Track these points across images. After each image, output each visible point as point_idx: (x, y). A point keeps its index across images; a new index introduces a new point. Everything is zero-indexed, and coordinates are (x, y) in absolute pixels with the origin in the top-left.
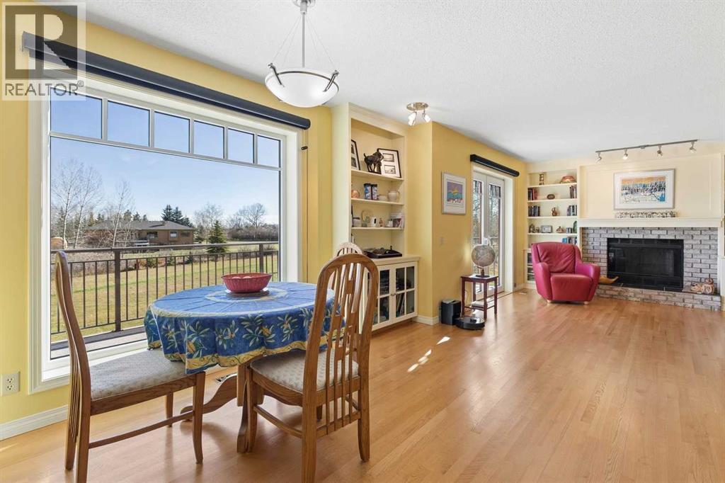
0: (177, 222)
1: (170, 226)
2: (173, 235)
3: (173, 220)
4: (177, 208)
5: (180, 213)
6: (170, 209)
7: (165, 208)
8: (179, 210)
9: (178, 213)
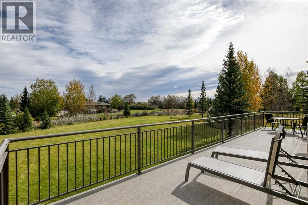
0: (104, 102)
1: (102, 103)
2: (104, 107)
3: (103, 101)
4: (104, 97)
5: (105, 98)
6: (101, 97)
7: (99, 96)
8: (105, 97)
9: (104, 98)
